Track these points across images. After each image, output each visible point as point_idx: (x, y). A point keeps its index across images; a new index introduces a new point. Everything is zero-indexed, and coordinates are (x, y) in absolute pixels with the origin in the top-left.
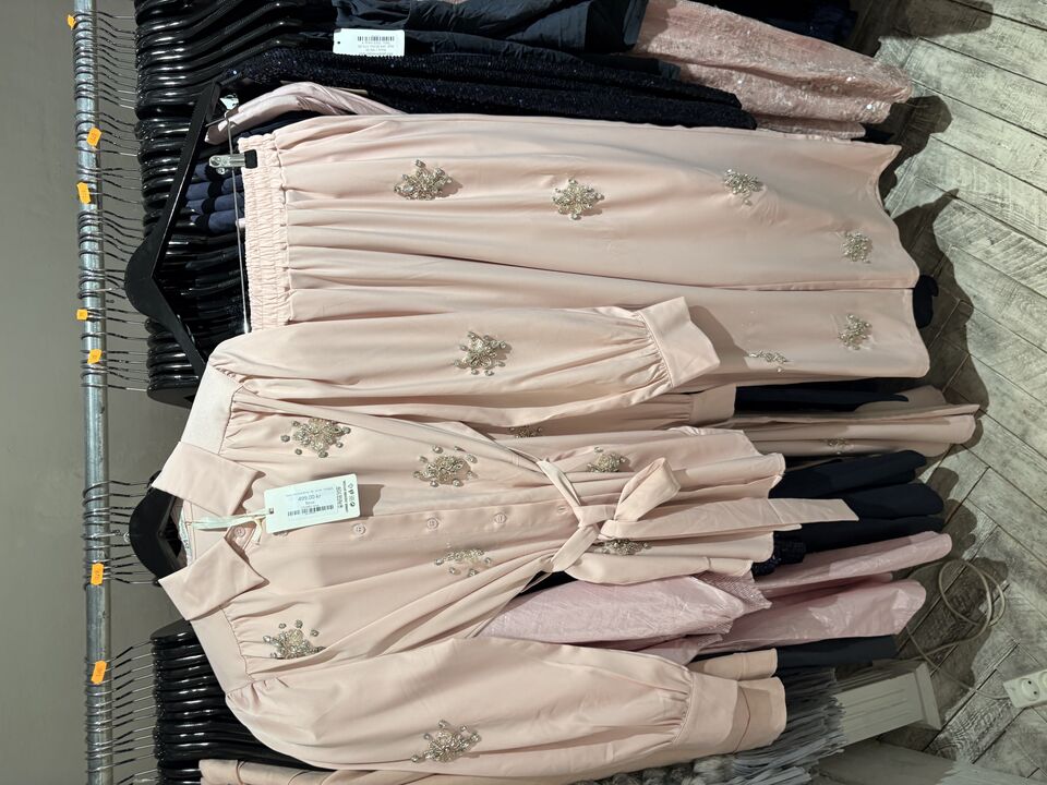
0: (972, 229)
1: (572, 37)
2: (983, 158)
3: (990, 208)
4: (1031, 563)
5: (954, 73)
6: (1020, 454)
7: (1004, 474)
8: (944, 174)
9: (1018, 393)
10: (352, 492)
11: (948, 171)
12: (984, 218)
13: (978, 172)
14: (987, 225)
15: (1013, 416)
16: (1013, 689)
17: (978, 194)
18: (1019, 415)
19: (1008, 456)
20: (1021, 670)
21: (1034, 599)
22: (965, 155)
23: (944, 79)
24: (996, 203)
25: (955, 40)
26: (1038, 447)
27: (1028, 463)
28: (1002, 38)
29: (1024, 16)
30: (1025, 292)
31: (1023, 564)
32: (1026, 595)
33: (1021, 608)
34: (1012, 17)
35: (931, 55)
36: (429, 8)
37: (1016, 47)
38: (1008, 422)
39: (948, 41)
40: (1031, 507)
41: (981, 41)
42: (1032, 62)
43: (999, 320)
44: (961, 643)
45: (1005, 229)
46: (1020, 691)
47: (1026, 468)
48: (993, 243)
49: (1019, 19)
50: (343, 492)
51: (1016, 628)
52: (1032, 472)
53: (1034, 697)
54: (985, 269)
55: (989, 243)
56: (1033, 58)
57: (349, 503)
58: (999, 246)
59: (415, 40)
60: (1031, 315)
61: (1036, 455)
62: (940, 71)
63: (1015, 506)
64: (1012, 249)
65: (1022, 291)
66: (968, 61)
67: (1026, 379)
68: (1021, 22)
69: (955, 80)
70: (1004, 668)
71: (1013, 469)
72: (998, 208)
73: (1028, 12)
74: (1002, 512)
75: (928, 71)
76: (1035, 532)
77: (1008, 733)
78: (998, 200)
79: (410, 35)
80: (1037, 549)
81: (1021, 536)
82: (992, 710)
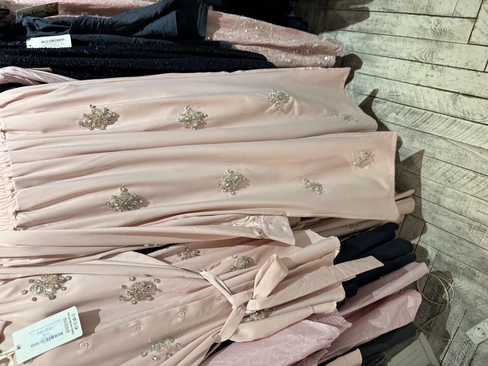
0: (386, 110)
1: (170, 30)
2: (382, 76)
3: (392, 98)
4: (461, 266)
5: (358, 42)
6: (440, 212)
7: (434, 224)
8: (366, 88)
9: (430, 182)
10: (75, 319)
11: (367, 86)
12: (390, 104)
13: (381, 83)
14: (392, 106)
15: (430, 194)
16: (472, 335)
17: (384, 93)
18: (433, 193)
19: (434, 214)
20: (472, 324)
21: (467, 284)
22: (372, 77)
23: (355, 46)
24: (394, 95)
25: (355, 27)
26: (447, 207)
27: (445, 216)
28: (377, 21)
29: (384, 9)
30: (419, 133)
31: (457, 267)
32: (463, 283)
33: (462, 291)
34: (379, 10)
35: (345, 36)
36: (83, 20)
37: (384, 23)
38: (429, 198)
39: (352, 28)
40: (453, 237)
41: (367, 24)
42: (393, 28)
43: (410, 149)
44: (437, 317)
45: (402, 106)
46: (475, 335)
47: (444, 218)
48: (397, 114)
49: (382, 10)
50: (68, 321)
51: (463, 302)
52: (448, 219)
53: (483, 336)
54: (397, 127)
55: (395, 114)
56: (394, 26)
57: (74, 327)
58: (401, 115)
59: (78, 40)
60: (425, 143)
61: (447, 211)
62: (351, 42)
63: (444, 239)
64: (407, 115)
65: (418, 133)
66: (364, 35)
67: (432, 174)
68: (384, 12)
69: (359, 45)
70: (462, 325)
71: (438, 220)
72: (395, 97)
73: (385, 6)
74: (439, 243)
75: (346, 43)
76: (458, 250)
77: (475, 359)
78: (394, 94)
79: (74, 38)
80: (462, 258)
81: (452, 253)
82: (463, 349)
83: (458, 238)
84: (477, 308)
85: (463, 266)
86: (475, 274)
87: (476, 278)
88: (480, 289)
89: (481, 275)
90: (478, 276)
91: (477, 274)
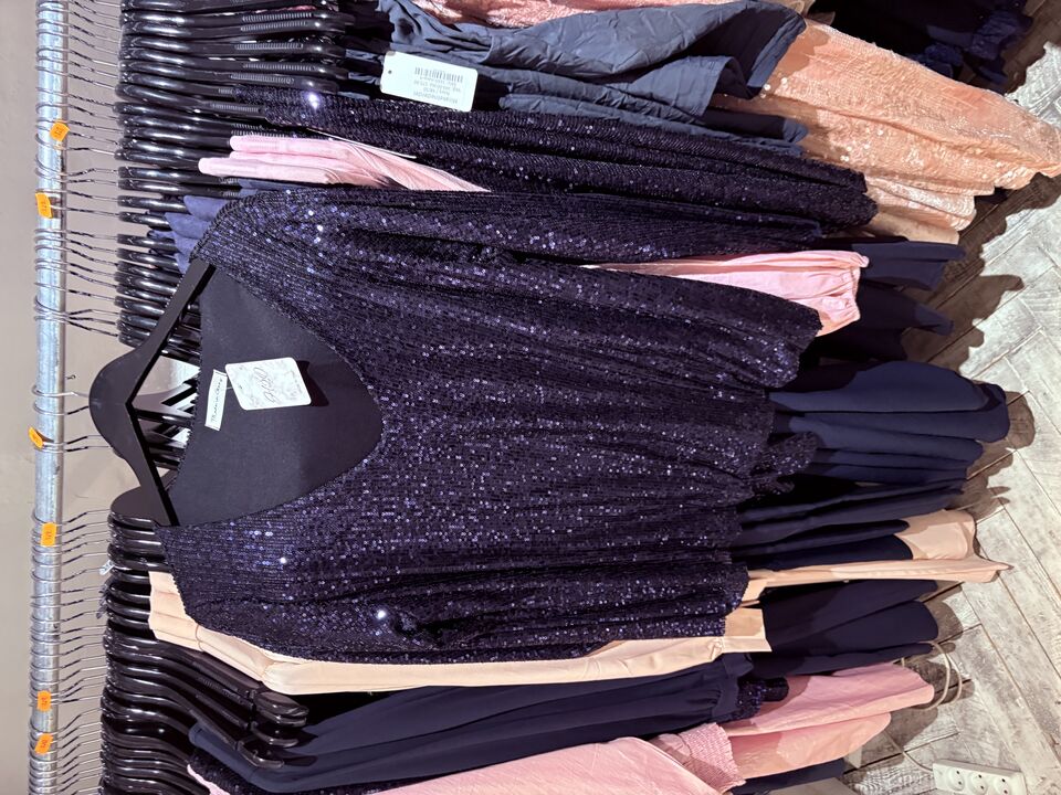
4: (1000, 671)
6: (1030, 570)
9: (1051, 511)
15: (1037, 531)
16: (941, 772)
20: (954, 759)
21: (990, 703)
26: (1050, 570)
27: (1034, 582)
31: (992, 668)
32: (985, 697)
33: (974, 704)
38: (1030, 535)
40: (1021, 623)
46: (946, 777)
47: (1029, 584)
51: (963, 719)
52: (1034, 591)
53: (958, 786)
59: (490, 78)
61: (1045, 578)
63: (1005, 615)
70: (937, 746)
74: (990, 613)
81: (1000, 644)
82: (913, 775)
83: (1028, 629)
84: (980, 743)
85: (1005, 674)
86: (1014, 698)
87: (1012, 706)
88: (1005, 724)
89: (1023, 706)
90: (1017, 705)
91: (1017, 701)
